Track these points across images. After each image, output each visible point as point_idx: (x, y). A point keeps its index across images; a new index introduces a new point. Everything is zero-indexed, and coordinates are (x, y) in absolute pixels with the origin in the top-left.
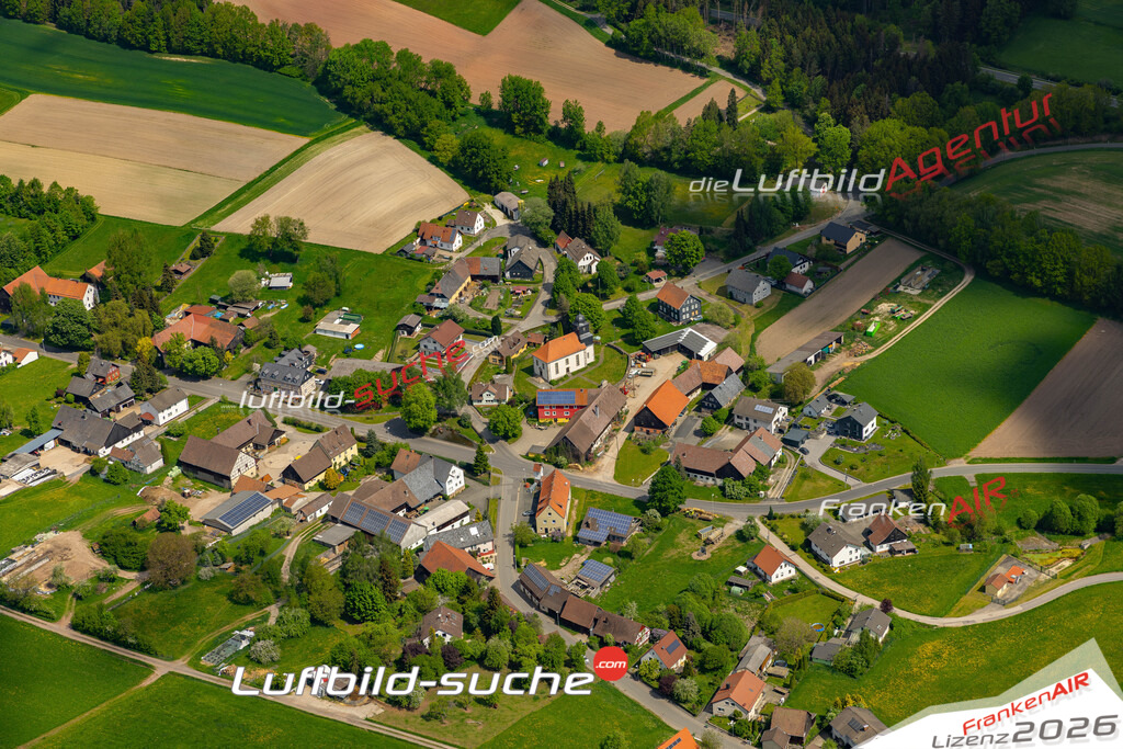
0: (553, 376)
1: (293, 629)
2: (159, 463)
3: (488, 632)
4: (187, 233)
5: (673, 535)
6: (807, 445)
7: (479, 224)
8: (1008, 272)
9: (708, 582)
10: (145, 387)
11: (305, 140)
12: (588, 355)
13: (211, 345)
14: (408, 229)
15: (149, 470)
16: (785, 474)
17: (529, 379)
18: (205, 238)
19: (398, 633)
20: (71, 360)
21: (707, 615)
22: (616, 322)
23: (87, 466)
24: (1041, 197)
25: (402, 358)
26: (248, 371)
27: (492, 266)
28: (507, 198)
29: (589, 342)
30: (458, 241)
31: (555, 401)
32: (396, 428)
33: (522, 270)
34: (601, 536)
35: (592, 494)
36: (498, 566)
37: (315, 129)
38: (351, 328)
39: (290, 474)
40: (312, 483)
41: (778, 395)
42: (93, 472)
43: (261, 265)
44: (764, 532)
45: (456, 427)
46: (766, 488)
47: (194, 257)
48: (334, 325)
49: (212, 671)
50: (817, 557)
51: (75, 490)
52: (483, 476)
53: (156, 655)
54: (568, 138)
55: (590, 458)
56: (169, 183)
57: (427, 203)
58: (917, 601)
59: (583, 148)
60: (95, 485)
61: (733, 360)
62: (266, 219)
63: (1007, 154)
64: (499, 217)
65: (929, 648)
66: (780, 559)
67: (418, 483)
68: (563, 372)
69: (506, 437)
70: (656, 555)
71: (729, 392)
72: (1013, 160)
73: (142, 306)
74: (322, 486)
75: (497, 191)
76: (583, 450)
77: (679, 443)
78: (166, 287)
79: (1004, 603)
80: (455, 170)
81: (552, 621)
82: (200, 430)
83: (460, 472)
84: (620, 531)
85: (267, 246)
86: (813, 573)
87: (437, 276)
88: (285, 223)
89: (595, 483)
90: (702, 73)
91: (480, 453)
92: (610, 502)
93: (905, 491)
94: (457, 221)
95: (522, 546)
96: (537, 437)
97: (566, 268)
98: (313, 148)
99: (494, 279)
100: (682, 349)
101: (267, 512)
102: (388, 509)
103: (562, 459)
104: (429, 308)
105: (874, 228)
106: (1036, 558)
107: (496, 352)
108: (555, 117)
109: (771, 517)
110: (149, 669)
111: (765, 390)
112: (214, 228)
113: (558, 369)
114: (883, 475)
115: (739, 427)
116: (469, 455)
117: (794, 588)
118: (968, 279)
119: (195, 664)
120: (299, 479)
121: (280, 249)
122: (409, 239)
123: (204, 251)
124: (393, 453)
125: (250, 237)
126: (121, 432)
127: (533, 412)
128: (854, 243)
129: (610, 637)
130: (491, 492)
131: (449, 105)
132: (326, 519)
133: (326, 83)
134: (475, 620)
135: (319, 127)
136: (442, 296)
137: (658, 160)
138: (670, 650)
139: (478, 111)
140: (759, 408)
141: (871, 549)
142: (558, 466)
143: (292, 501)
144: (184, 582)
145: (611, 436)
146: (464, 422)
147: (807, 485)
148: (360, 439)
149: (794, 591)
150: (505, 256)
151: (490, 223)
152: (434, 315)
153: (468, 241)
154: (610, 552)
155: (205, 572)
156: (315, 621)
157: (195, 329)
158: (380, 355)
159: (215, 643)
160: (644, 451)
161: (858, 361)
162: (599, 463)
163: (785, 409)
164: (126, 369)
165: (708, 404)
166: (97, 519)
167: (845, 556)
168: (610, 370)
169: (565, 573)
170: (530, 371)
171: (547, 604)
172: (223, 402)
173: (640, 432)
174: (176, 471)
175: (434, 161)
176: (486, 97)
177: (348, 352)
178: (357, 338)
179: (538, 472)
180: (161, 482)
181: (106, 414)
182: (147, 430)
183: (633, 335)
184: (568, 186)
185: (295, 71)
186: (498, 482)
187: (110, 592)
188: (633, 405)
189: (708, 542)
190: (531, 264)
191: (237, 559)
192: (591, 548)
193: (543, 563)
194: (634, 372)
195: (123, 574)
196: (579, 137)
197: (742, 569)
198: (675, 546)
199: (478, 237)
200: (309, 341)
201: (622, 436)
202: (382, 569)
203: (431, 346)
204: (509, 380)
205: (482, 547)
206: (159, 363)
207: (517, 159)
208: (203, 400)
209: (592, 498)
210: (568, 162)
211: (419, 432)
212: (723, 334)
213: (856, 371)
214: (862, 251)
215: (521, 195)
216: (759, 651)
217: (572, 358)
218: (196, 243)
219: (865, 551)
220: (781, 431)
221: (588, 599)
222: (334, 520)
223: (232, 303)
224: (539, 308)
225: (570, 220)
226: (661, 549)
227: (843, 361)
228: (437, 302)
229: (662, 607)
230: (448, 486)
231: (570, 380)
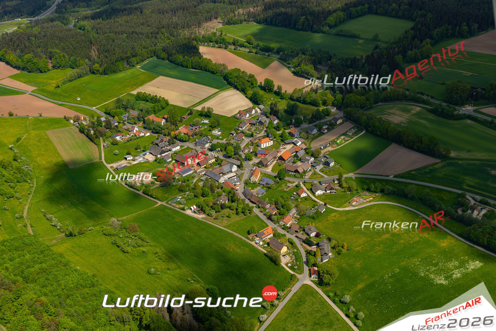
0: (262, 147)
1: (190, 197)
2: (171, 159)
3: (233, 201)
4: (188, 109)
5: (281, 184)
6: (317, 167)
7: (254, 112)
8: (373, 131)
9: (285, 195)
10: (171, 143)
11: (219, 90)
12: (271, 143)
13: (187, 134)
14: (237, 112)
15: (168, 161)
16: (310, 173)
17: (257, 147)
18: (191, 111)
19: (212, 200)
20: (156, 135)
21: (283, 202)
22: (280, 136)
23: (155, 159)
24: (386, 114)
25: (230, 141)
26: (195, 141)
27: (254, 121)
28: (262, 107)
29: (271, 140)
30: (248, 115)
31: (261, 153)
32: (224, 156)
33: (261, 123)
34: (264, 183)
35: (265, 174)
36: (240, 188)
37: (221, 88)
38: (220, 133)
39: (198, 164)
40: (203, 167)
41: (312, 155)
42: (156, 160)
43: (202, 118)
44: (302, 185)
45: (238, 157)
46: (305, 176)
47: (188, 115)
48: (216, 132)
49: (170, 205)
50: (313, 192)
51: (151, 164)
52: (242, 168)
53: (159, 200)
54: (278, 93)
55: (266, 166)
56: (186, 98)
57: (243, 107)
58: (334, 204)
59: (281, 96)
60: (156, 163)
61: (304, 147)
62: (204, 107)
63: (380, 104)
64: (259, 111)
65: (333, 214)
66: (303, 191)
67: (226, 168)
68: (265, 146)
69: (249, 160)
70: (276, 189)
71: (301, 153)
72: (381, 105)
73: (173, 125)
74: (205, 167)
75: (259, 105)
76: (265, 164)
77: (288, 164)
78: (181, 121)
79: (354, 206)
80: (251, 99)
81: (249, 201)
82: (181, 153)
83: (236, 167)
84: (269, 183)
85: (204, 113)
86: (311, 195)
87: (241, 123)
88: (209, 108)
89: (267, 172)
91: (241, 163)
92: (268, 176)
93: (337, 179)
94: (249, 110)
95: (246, 184)
96: (256, 160)
97: (271, 123)
98: (220, 92)
99: (254, 124)
100: (293, 143)
101: (192, 172)
102: (218, 173)
103: (260, 166)
104: (238, 130)
105: (345, 119)
106: (365, 197)
107: (250, 141)
108: (275, 88)
109: (304, 182)
110: (157, 203)
111: (310, 154)
112: (194, 109)
113: (263, 146)
114: (333, 175)
115: (302, 162)
116: (238, 163)
117: (306, 199)
118: (364, 132)
119: (167, 203)
120: (200, 165)
121: (207, 114)
122: (237, 114)
123: (190, 114)
124: (222, 161)
125: (201, 111)
126: (164, 152)
127: (256, 155)
128: (339, 122)
129: (260, 205)
130: (243, 172)
131: (252, 84)
132: (204, 175)
133: (226, 78)
134: (230, 199)
135: (222, 87)
136: (241, 127)
137: (298, 100)
138: (272, 209)
139: (259, 86)
140: (307, 158)
141: (326, 191)
142: (259, 167)
143: (197, 170)
144: (169, 185)
145: (273, 162)
146: (240, 156)
147: (315, 176)
148: (216, 158)
149: (305, 199)
150: (258, 120)
151: (256, 112)
152: (239, 131)
153: (250, 115)
154: (266, 187)
155: (174, 183)
156: (195, 196)
157: (185, 131)
158: (225, 140)
159: (173, 199)
160: (279, 165)
161: (333, 149)
162: (269, 167)
163: (313, 159)
164: (168, 138)
165: (296, 156)
166: (154, 170)
167: (319, 192)
168: (276, 147)
169: (254, 191)
170: (258, 146)
171: (248, 197)
172: (188, 147)
173: (279, 161)
174: (174, 161)
175: (246, 97)
176: (261, 83)
177: (218, 138)
178: (220, 135)
179: (253, 168)
180: (170, 164)
181: (162, 148)
182: (170, 152)
183: (283, 140)
184: (275, 105)
185: (219, 74)
186: (245, 170)
187: (153, 186)
188: (279, 155)
189: (289, 187)
190: (263, 122)
191: (182, 182)
192: (262, 186)
193: (250, 188)
194: (281, 147)
195: (156, 182)
196: (280, 93)
197: (295, 193)
198: (281, 187)
199: (253, 115)
200: (210, 135)
201: (275, 162)
202: (211, 186)
203: (236, 138)
204: (252, 147)
205: (237, 183)
206: (176, 138)
207: (265, 98)
208: (184, 146)
209: (265, 175)
210: (277, 99)
211: (230, 157)
212: (303, 140)
213: (332, 151)
214: (340, 124)
215: (264, 106)
216: (294, 211)
217: (267, 143)
218: (189, 112)
219: (324, 192)
220: (312, 163)
221: (258, 197)
222: (206, 175)
223: (194, 125)
224: (263, 132)
225: (274, 112)
226: (278, 187)
227: (330, 149)
228: (240, 129)
229: (273, 200)
230: (233, 170)
231: (266, 148)
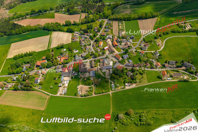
2: (77, 73)
3: (134, 72)
4: (48, 50)
6: (130, 41)
23: (70, 78)
24: (121, 12)
31: (106, 48)
33: (86, 38)
34: (126, 58)
37: (49, 34)
39: (92, 67)
47: (52, 52)
48: (76, 51)
49: (115, 90)
60: (74, 79)
64: (77, 34)
65: (163, 52)
68: (102, 45)
69: (104, 53)
74: (95, 67)
75: (74, 32)
78: (53, 56)
79: (162, 46)
80: (67, 32)
86: (146, 51)
88: (61, 44)
89: (118, 53)
90: (80, 14)
91: (107, 56)
96: (107, 52)
98: (51, 36)
99: (84, 40)
100: (109, 38)
106: (158, 41)
107: (93, 46)
109: (136, 49)
110: (109, 94)
111: (121, 38)
112: (51, 48)
114: (138, 40)
115: (122, 42)
117: (146, 54)
118: (124, 21)
119: (112, 91)
121: (62, 47)
122: (72, 40)
127: (104, 50)
136: (83, 44)
140: (124, 40)
142: (112, 54)
147: (134, 44)
157: (63, 59)
158: (83, 52)
159: (111, 87)
160: (118, 48)
162: (116, 51)
165: (118, 42)
166: (80, 82)
169: (127, 63)
175: (64, 32)
176: (63, 24)
177: (80, 53)
178: (79, 51)
180: (80, 75)
185: (40, 29)
189: (134, 53)
193: (124, 63)
194: (107, 42)
195: (91, 86)
196: (76, 24)
197: (140, 54)
198: (132, 55)
200: (76, 54)
201: (114, 48)
203: (87, 49)
205: (118, 64)
209: (120, 55)
214: (112, 23)
220: (127, 41)
224: (91, 41)
